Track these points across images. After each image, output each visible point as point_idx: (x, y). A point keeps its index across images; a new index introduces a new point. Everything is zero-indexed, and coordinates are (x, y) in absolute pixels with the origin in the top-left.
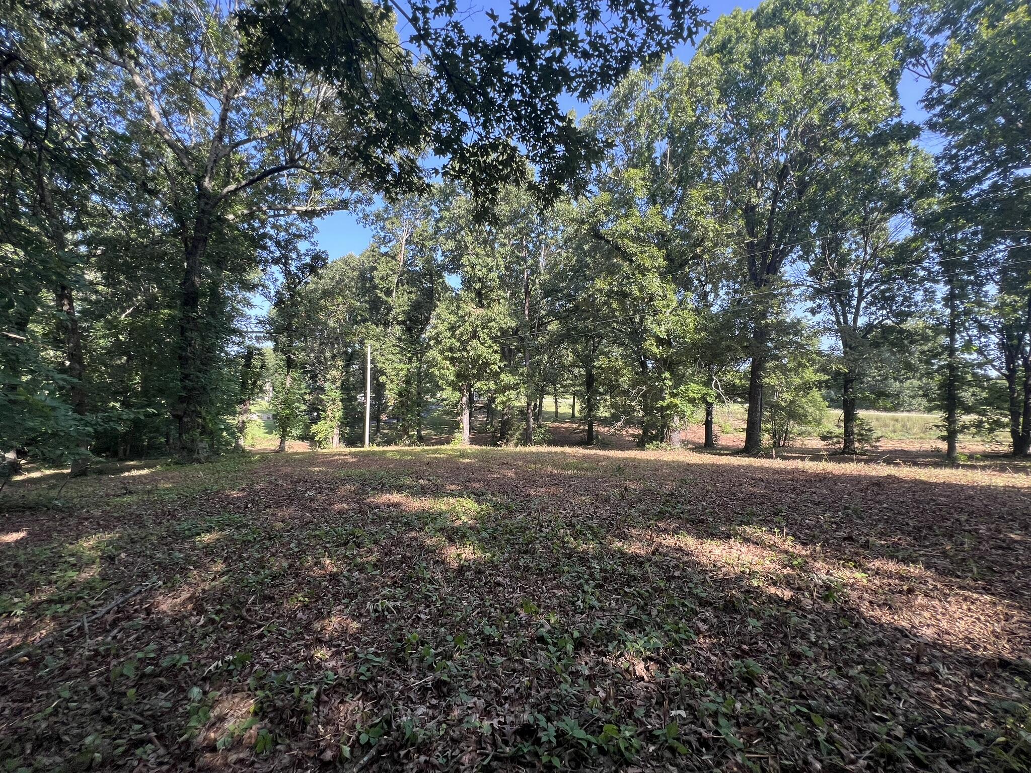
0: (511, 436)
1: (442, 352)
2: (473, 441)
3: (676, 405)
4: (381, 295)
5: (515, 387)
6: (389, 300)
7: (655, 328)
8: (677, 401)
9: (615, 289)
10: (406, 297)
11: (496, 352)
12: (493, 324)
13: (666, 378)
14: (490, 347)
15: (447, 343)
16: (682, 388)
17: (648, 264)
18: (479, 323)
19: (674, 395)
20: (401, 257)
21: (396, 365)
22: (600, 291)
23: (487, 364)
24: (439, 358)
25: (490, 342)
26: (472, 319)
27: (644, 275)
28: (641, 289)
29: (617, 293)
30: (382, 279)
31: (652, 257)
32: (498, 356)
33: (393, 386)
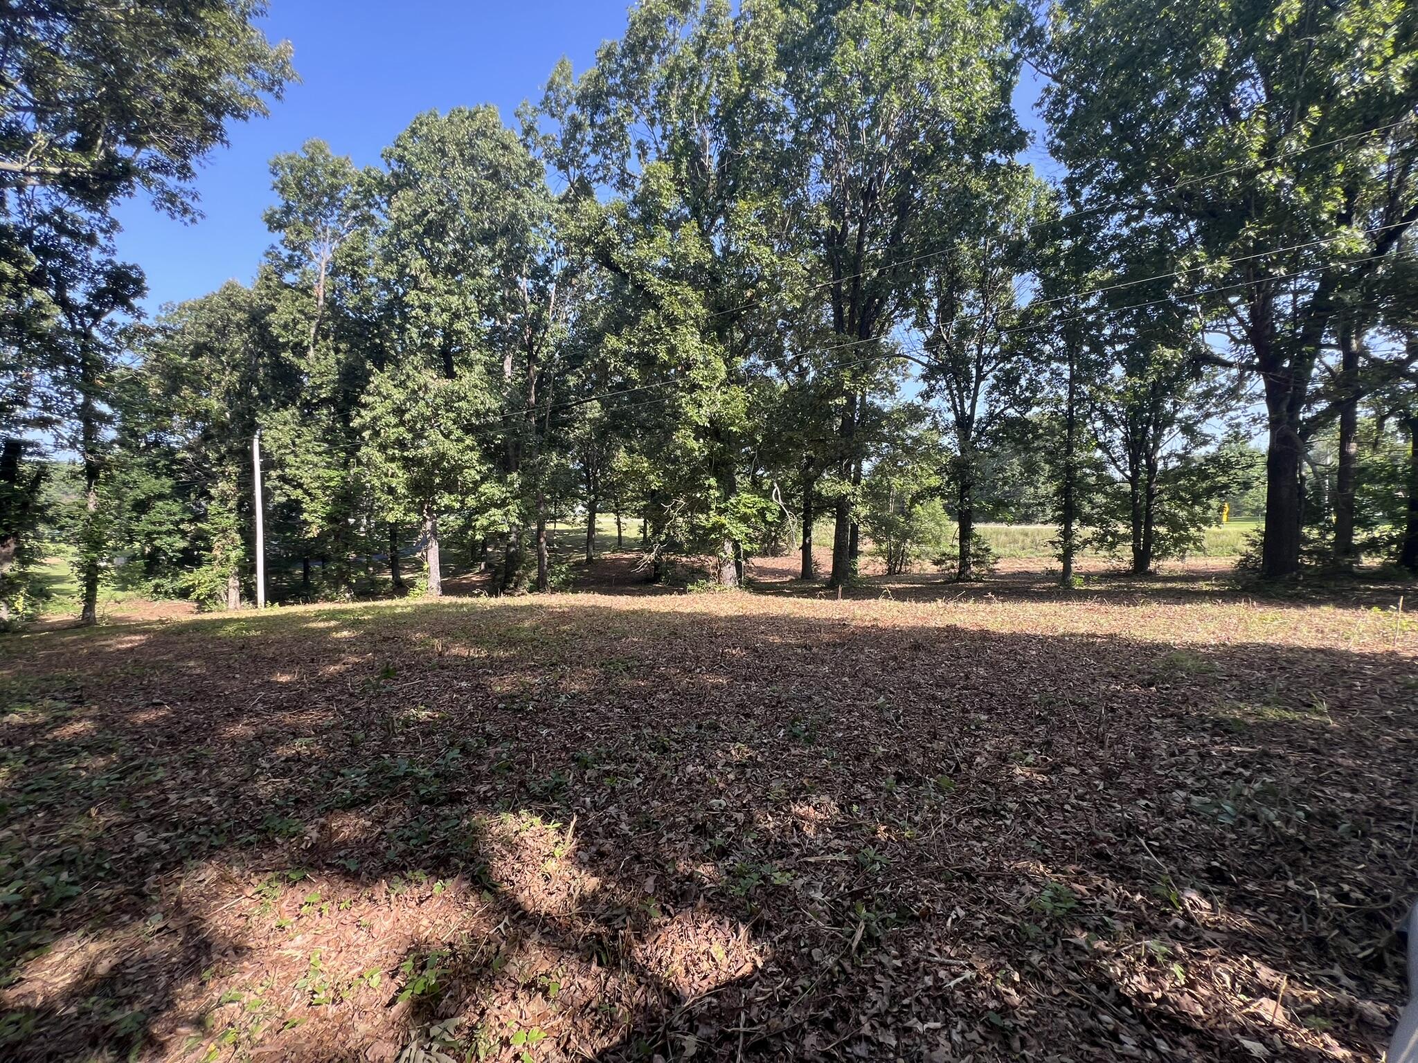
0: (521, 577)
1: (383, 448)
2: (446, 589)
3: (723, 525)
4: (287, 355)
5: (503, 504)
6: (302, 364)
7: (691, 411)
8: (723, 520)
9: (635, 350)
10: (332, 359)
11: (472, 449)
12: (463, 404)
13: (710, 487)
14: (459, 440)
15: (393, 433)
16: (733, 500)
17: (679, 311)
18: (439, 400)
19: (721, 512)
20: (319, 291)
21: (321, 472)
22: (615, 352)
23: (459, 468)
24: (378, 457)
25: (458, 433)
26: (429, 397)
27: (674, 330)
28: (672, 351)
29: (637, 356)
30: (285, 326)
31: (685, 302)
32: (474, 456)
33: (316, 505)
